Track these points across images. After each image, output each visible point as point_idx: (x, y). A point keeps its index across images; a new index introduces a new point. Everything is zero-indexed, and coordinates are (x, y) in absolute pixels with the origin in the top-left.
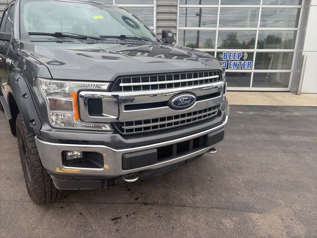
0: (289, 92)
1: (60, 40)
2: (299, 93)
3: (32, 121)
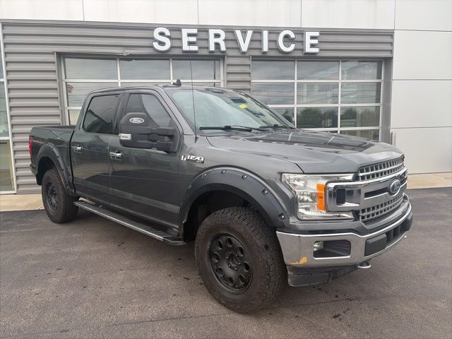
3: (280, 215)
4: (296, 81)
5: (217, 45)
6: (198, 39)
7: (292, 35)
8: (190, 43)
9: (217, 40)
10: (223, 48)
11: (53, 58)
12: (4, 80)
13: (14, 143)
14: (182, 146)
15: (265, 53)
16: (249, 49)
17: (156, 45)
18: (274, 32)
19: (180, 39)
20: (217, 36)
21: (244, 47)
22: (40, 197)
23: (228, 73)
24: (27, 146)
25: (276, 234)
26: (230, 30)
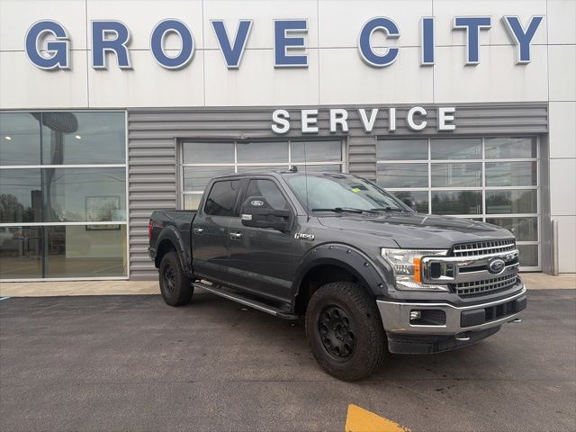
0: (540, 272)
1: (339, 214)
2: (556, 272)
3: (380, 285)
4: (430, 161)
5: (339, 125)
6: (318, 120)
7: (424, 112)
8: (310, 125)
9: (339, 120)
10: (345, 128)
11: (173, 143)
12: (126, 166)
13: (130, 227)
14: (296, 227)
15: (393, 132)
16: (374, 128)
17: (274, 128)
18: (404, 109)
19: (300, 121)
20: (339, 116)
21: (369, 126)
22: (157, 283)
23: (350, 155)
24: (147, 231)
25: (376, 303)
26: (353, 110)
